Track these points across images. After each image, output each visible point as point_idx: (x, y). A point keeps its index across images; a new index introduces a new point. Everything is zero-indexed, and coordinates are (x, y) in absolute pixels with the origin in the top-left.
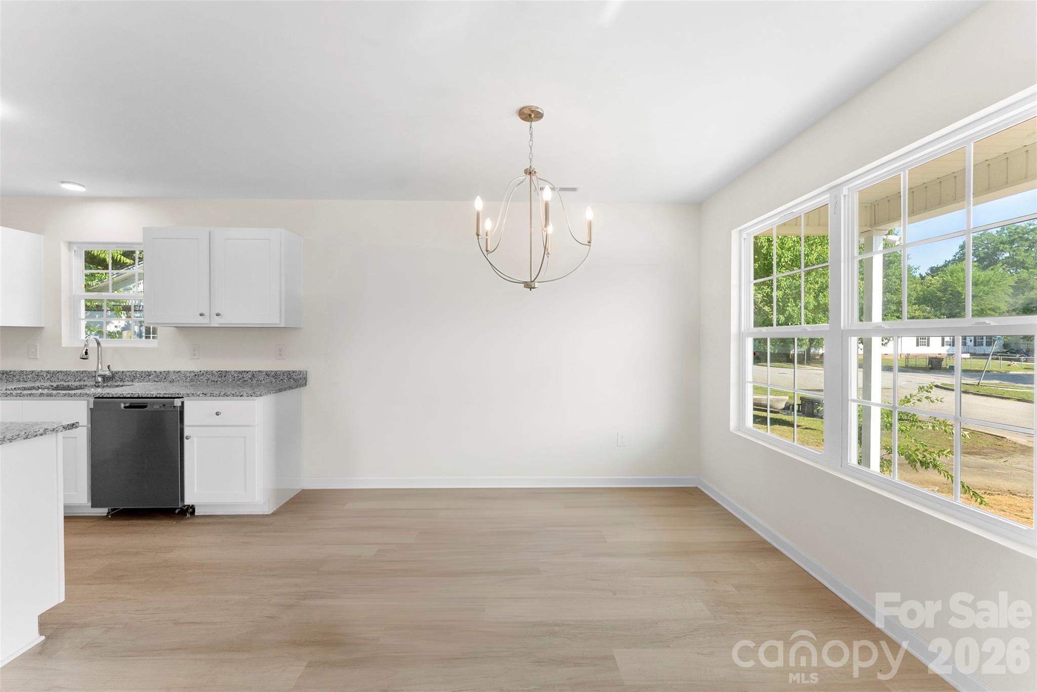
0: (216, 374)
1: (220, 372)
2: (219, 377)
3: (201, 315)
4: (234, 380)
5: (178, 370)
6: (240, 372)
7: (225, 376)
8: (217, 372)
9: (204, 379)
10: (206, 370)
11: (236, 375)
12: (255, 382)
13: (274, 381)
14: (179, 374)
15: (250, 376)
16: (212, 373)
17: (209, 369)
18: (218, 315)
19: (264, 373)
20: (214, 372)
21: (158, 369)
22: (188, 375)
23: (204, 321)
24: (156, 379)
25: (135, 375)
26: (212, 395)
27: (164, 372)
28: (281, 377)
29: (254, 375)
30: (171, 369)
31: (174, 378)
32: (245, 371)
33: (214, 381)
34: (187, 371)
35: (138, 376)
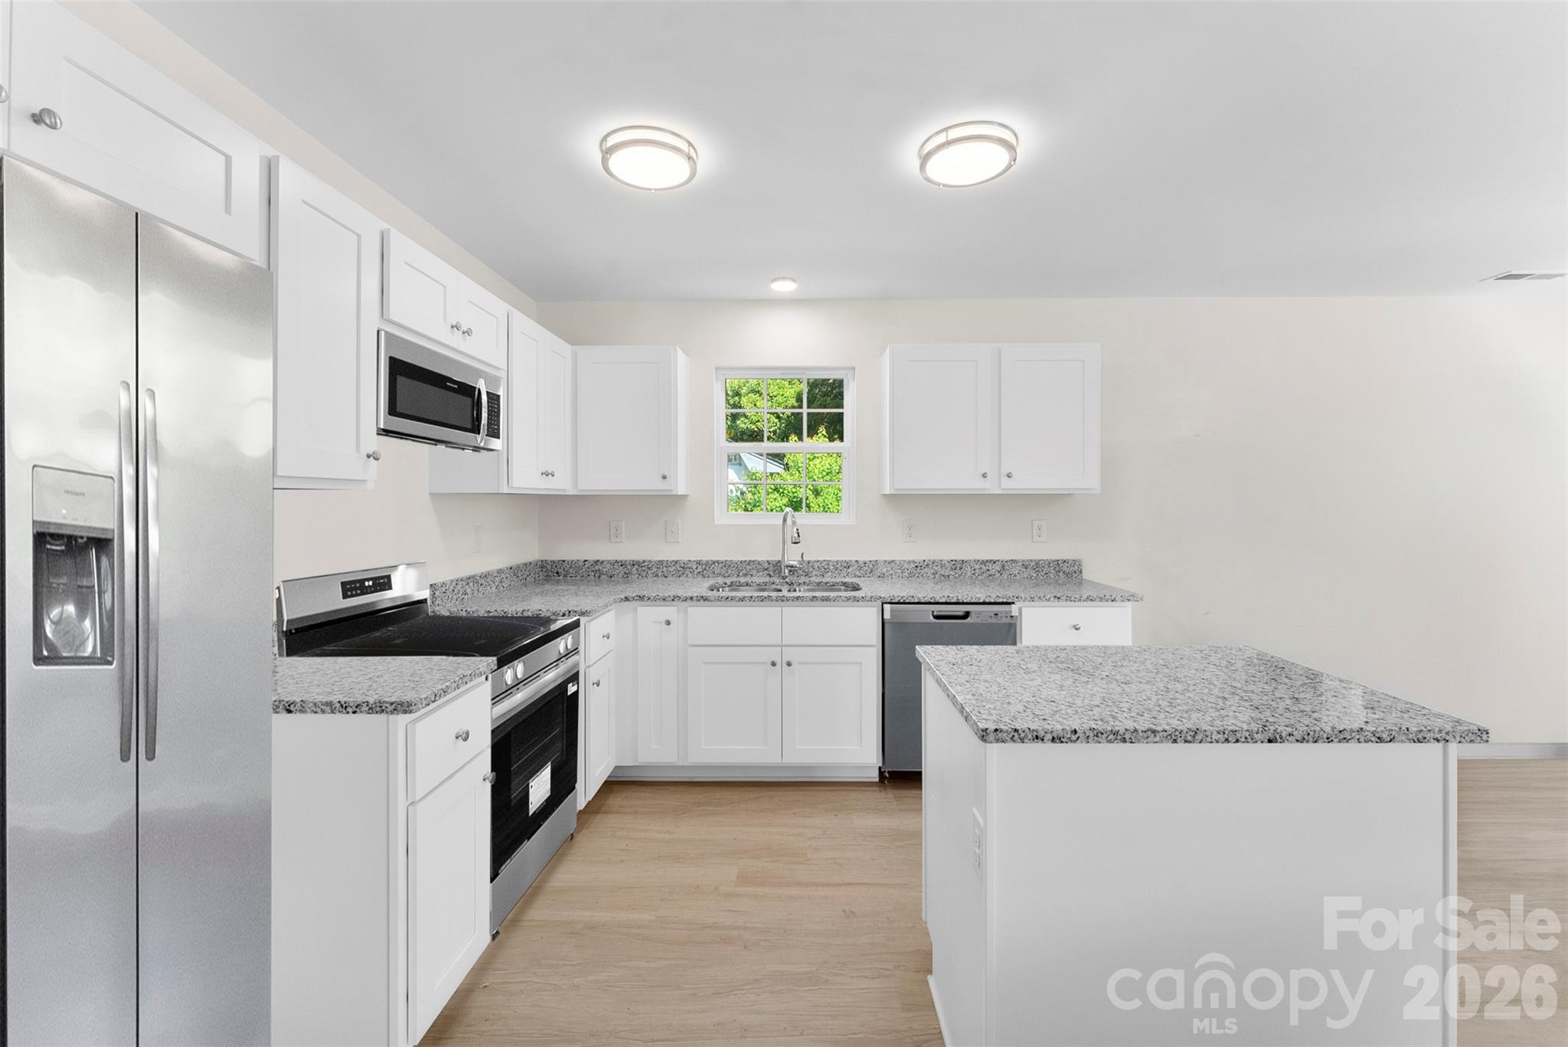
0: (947, 565)
1: (953, 563)
2: (952, 569)
3: (984, 476)
4: (974, 574)
5: (890, 559)
6: (984, 562)
7: (961, 569)
8: (949, 562)
9: (930, 572)
10: (932, 558)
11: (977, 567)
12: (1006, 577)
13: (1035, 575)
14: (892, 564)
15: (998, 568)
17: (937, 557)
18: (1009, 476)
19: (1020, 564)
20: (943, 562)
21: (861, 558)
22: (906, 566)
23: (990, 487)
24: (858, 573)
25: (826, 567)
26: (1069, 599)
27: (870, 561)
28: (1046, 570)
29: (1004, 565)
30: (881, 558)
31: (884, 571)
32: (991, 561)
33: (943, 576)
34: (905, 561)
35: (832, 567)
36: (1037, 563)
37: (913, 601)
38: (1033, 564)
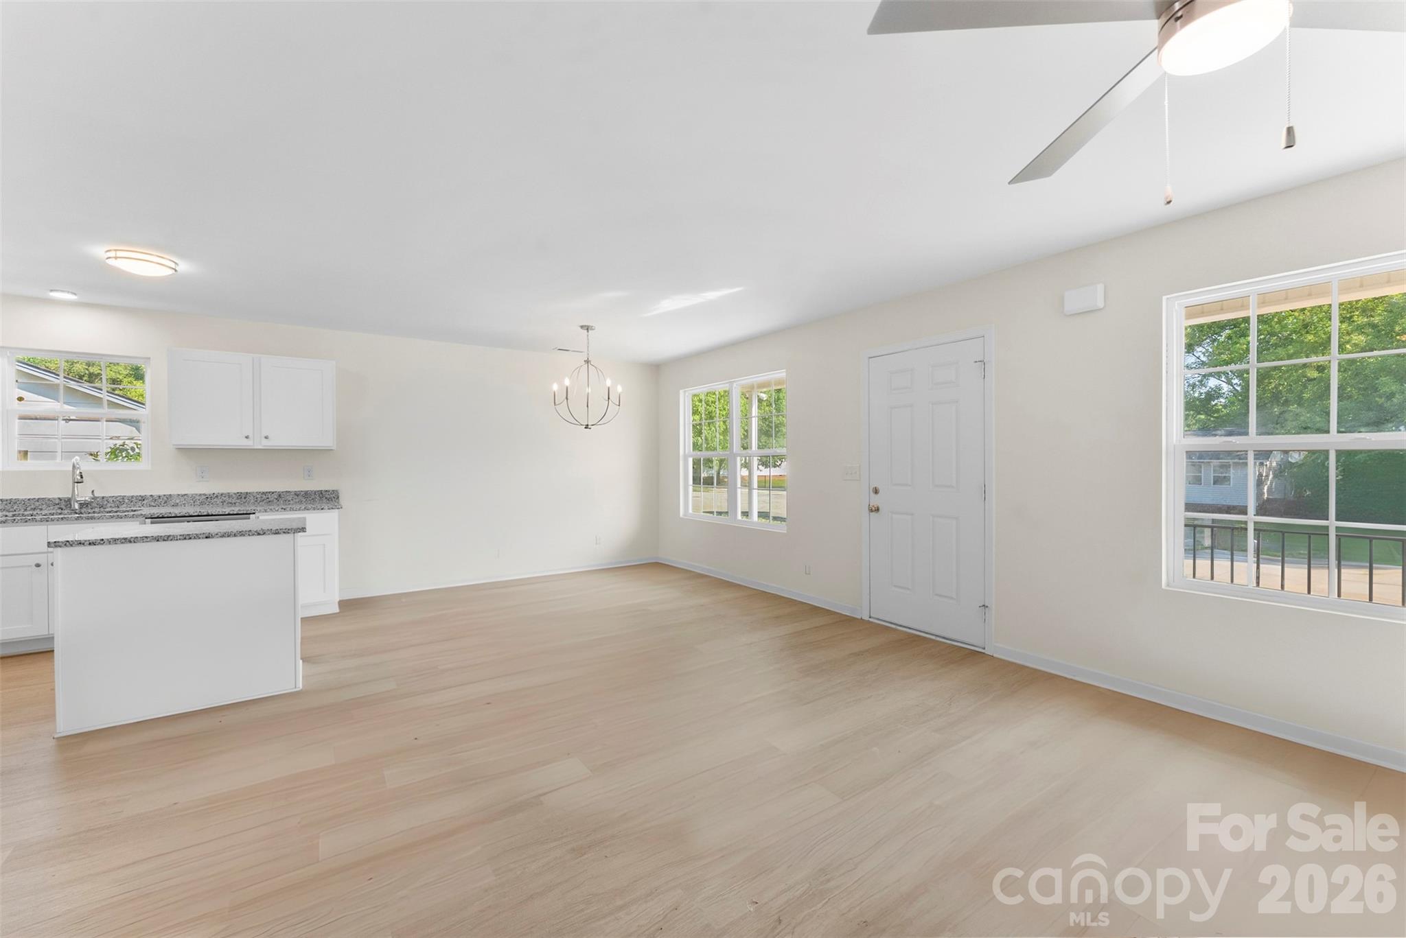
0: (234, 495)
2: (238, 499)
3: (247, 437)
4: (256, 501)
5: (183, 493)
7: (245, 498)
8: (235, 494)
9: (219, 501)
10: (221, 492)
11: (258, 496)
12: (282, 502)
13: (305, 499)
14: (185, 497)
15: (275, 497)
16: (229, 495)
17: (225, 491)
18: (266, 438)
19: (293, 493)
20: (231, 494)
21: (156, 493)
22: (198, 498)
23: (248, 444)
24: (153, 504)
25: (121, 500)
27: (164, 495)
28: (313, 497)
29: (280, 495)
30: (173, 493)
31: (178, 501)
32: (269, 492)
33: (231, 503)
34: (196, 495)
35: (127, 501)
36: (306, 493)
37: (170, 515)
38: (302, 493)
